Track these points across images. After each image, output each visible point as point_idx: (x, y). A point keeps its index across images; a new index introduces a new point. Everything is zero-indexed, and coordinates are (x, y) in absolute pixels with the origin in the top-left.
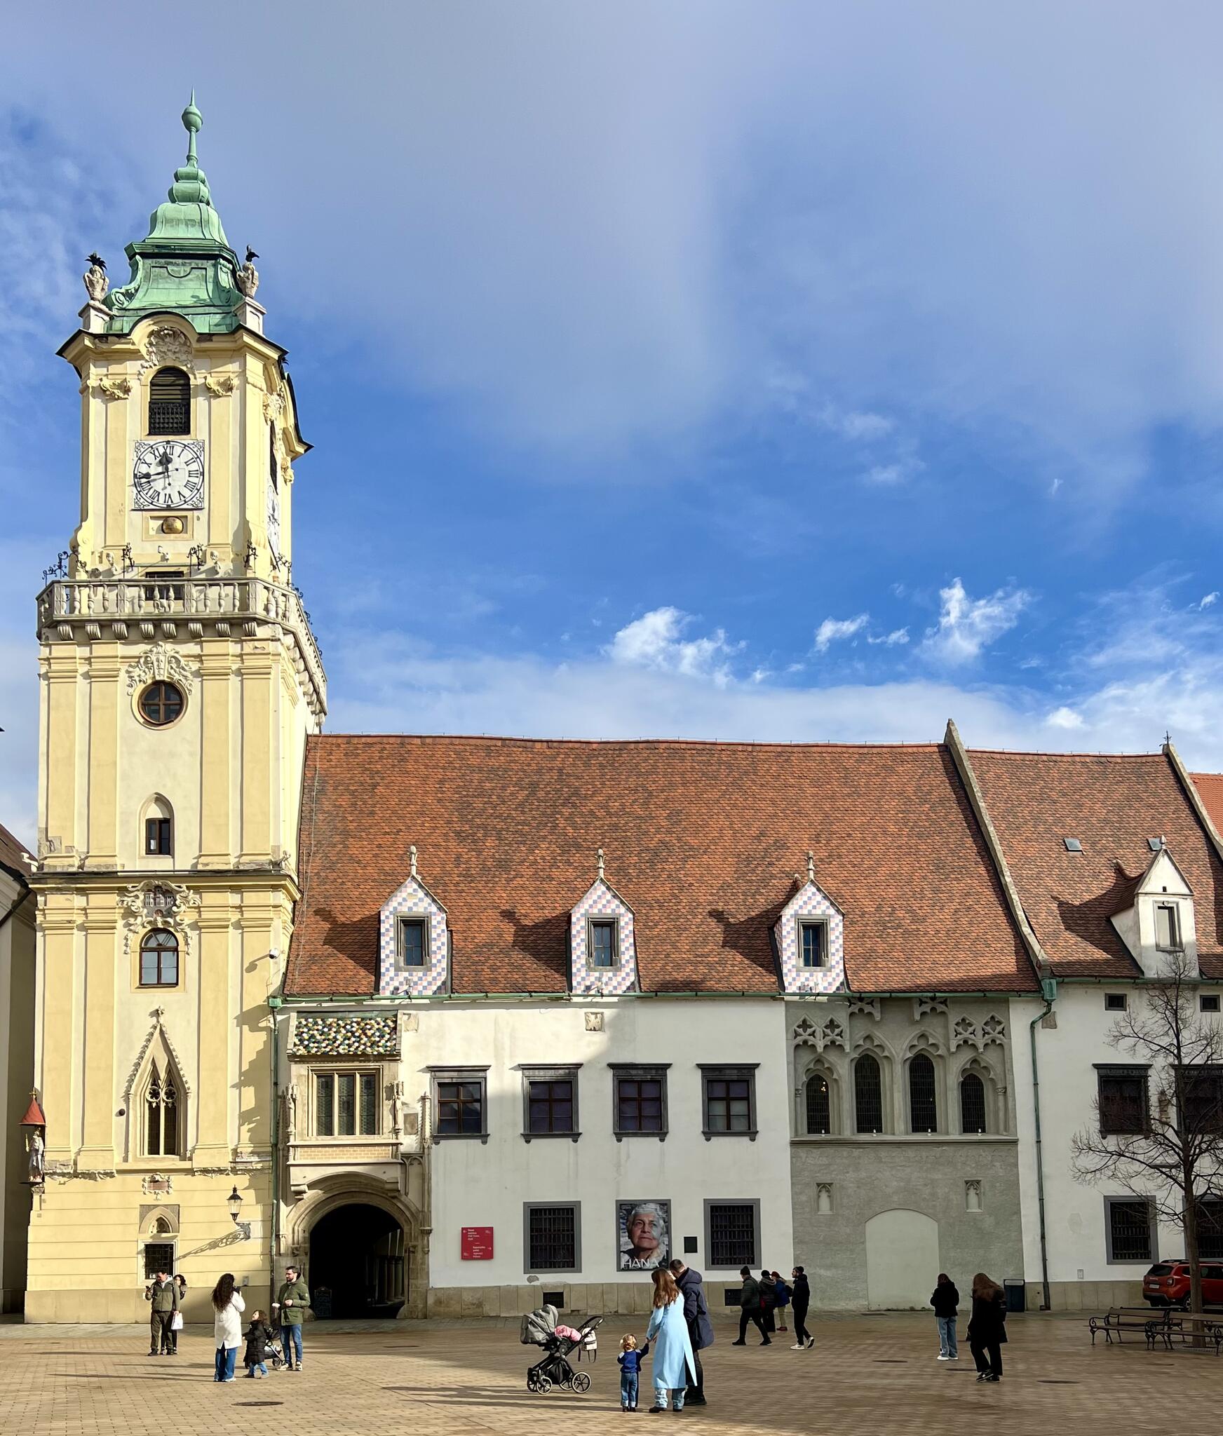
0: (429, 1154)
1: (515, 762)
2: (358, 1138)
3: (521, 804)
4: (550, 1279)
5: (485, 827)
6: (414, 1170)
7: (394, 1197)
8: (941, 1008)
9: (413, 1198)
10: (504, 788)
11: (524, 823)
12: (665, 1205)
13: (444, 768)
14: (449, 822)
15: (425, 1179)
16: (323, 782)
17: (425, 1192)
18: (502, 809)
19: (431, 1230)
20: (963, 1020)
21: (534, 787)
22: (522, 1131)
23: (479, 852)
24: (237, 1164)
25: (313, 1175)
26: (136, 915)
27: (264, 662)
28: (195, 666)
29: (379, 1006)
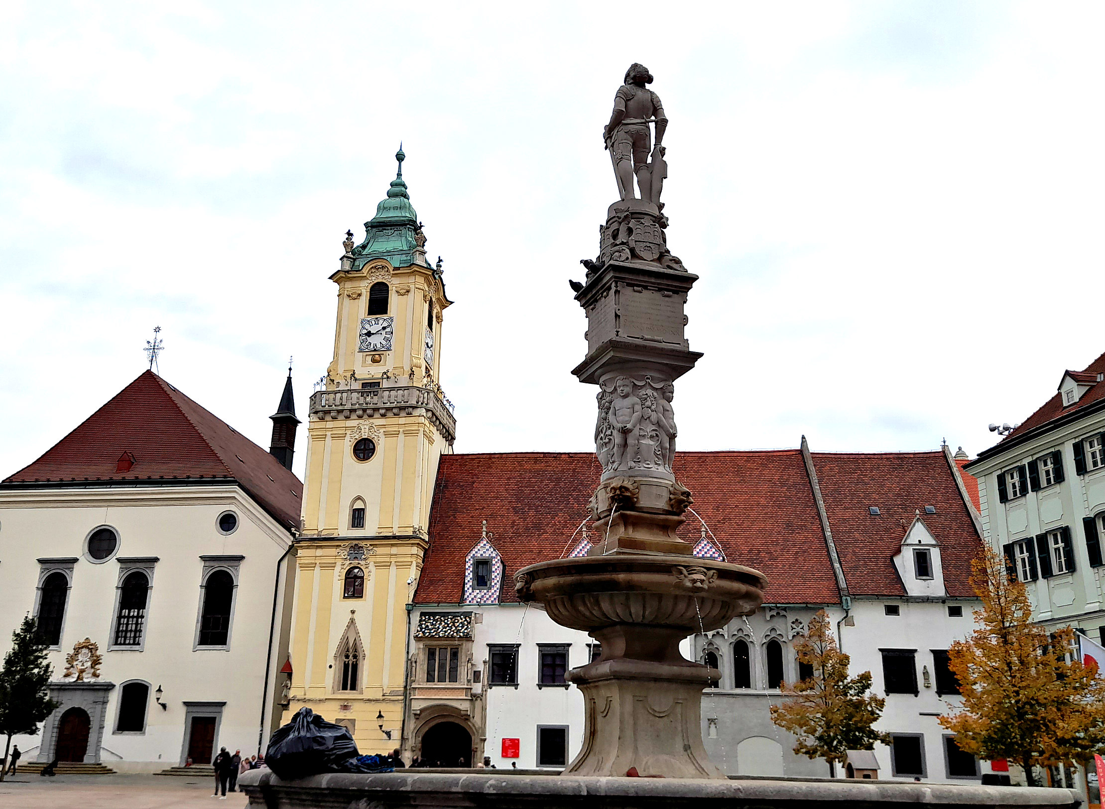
0: (485, 695)
1: (550, 466)
2: (447, 684)
3: (551, 491)
5: (528, 504)
6: (478, 703)
7: (467, 719)
8: (784, 613)
9: (477, 720)
10: (542, 482)
11: (551, 502)
13: (511, 471)
14: (510, 502)
15: (484, 709)
16: (447, 481)
17: (484, 718)
18: (540, 495)
19: (485, 739)
20: (797, 620)
21: (559, 480)
22: (537, 683)
23: (525, 519)
24: (386, 697)
25: (424, 705)
26: (345, 560)
27: (415, 427)
28: (382, 430)
29: (466, 609)
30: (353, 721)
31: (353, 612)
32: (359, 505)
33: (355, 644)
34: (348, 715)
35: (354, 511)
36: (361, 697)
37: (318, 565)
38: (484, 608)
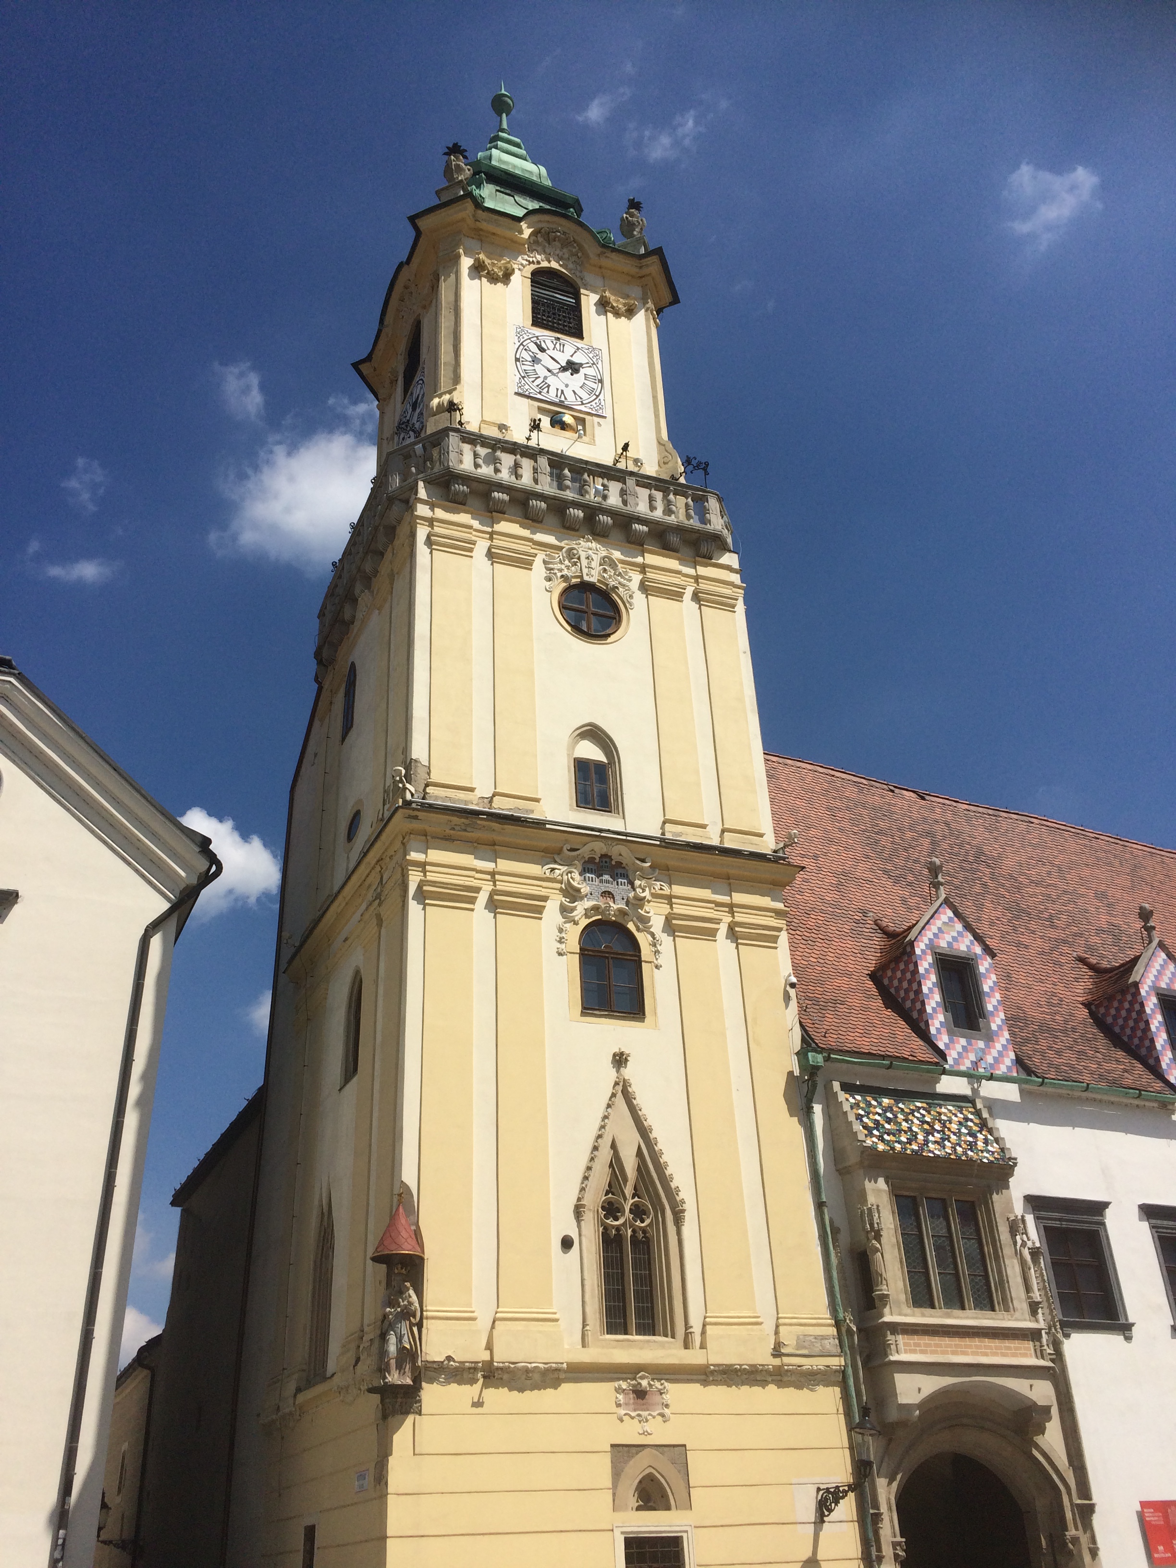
0: (1063, 1354)
2: (967, 1316)
19: (1094, 1507)
22: (1172, 1322)
24: (786, 1360)
25: (930, 1385)
26: (572, 894)
27: (727, 591)
28: (637, 578)
29: (947, 1085)
30: (677, 1454)
31: (620, 1060)
32: (591, 751)
33: (642, 1169)
34: (655, 1429)
35: (582, 767)
36: (694, 1357)
37: (482, 898)
38: (990, 1090)
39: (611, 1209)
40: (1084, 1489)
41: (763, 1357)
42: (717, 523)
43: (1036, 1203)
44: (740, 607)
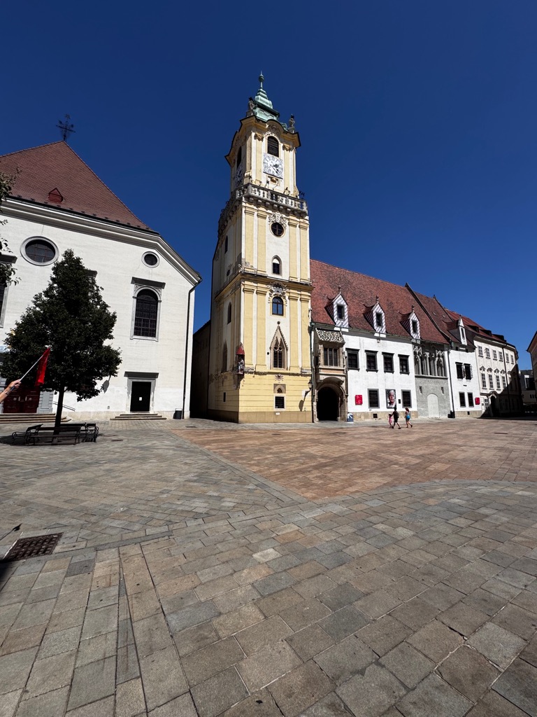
0: (348, 373)
2: (333, 367)
4: (374, 410)
9: (343, 386)
12: (395, 390)
17: (346, 384)
19: (348, 395)
22: (367, 369)
25: (325, 377)
26: (272, 291)
27: (305, 225)
28: (287, 221)
29: (335, 329)
30: (284, 386)
31: (279, 323)
32: (276, 261)
33: (281, 341)
34: (281, 382)
35: (274, 264)
36: (288, 372)
37: (255, 291)
38: (343, 330)
39: (276, 348)
40: (347, 393)
41: (299, 372)
42: (305, 209)
43: (347, 349)
44: (308, 229)
